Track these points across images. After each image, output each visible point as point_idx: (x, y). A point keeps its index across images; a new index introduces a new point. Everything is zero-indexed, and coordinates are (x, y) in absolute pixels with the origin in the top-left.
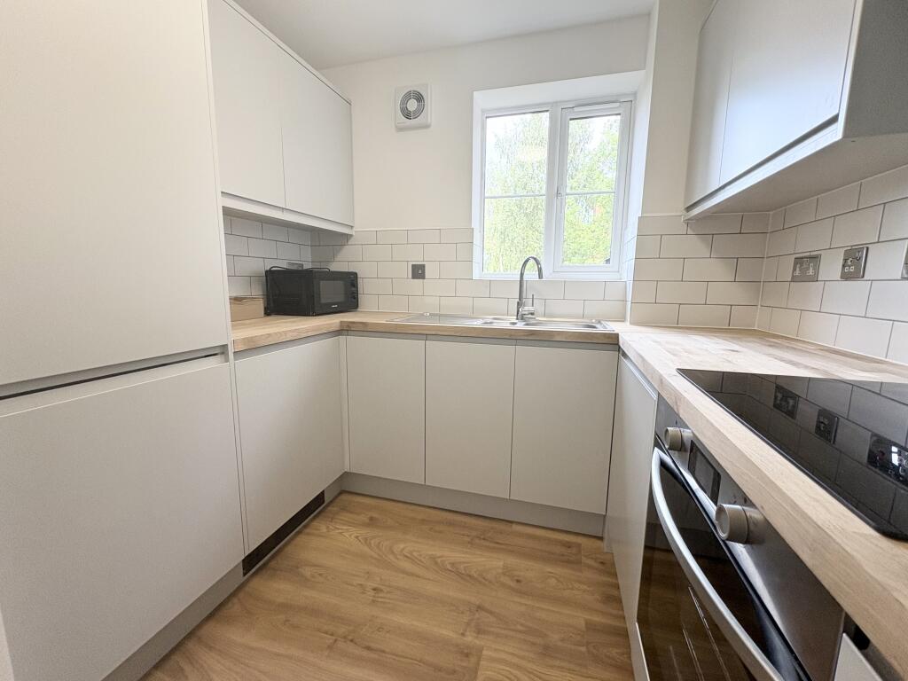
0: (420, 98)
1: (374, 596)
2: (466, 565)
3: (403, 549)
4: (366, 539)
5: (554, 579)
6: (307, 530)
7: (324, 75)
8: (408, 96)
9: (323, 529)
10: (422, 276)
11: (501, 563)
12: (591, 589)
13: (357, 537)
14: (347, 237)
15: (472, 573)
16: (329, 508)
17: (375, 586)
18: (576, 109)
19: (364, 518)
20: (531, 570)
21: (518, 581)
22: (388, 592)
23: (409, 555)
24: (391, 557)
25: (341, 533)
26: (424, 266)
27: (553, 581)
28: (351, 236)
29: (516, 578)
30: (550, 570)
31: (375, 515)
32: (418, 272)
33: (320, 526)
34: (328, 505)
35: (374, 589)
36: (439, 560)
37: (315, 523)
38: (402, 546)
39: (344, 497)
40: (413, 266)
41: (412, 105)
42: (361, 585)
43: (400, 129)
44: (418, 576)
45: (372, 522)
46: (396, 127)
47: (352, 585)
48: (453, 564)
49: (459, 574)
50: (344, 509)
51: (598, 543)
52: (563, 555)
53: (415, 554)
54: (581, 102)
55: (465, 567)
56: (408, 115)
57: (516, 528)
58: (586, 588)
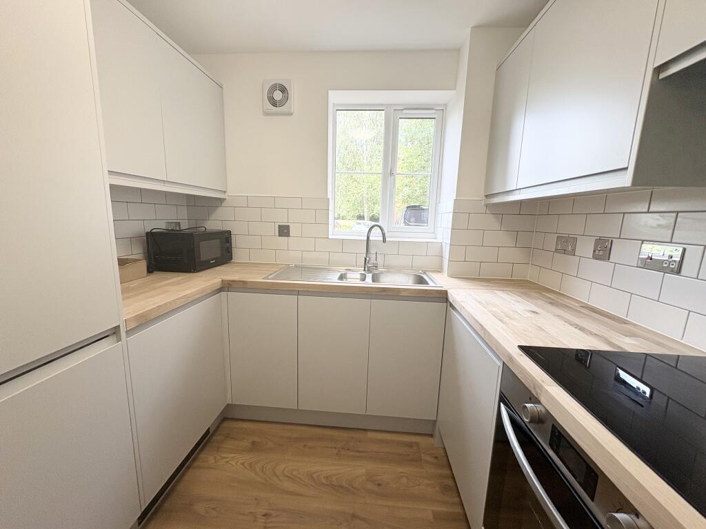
0: (283, 90)
1: (265, 523)
2: (337, 476)
3: (285, 469)
4: (251, 464)
5: (404, 478)
6: (196, 464)
7: (195, 59)
8: (274, 88)
9: (211, 460)
10: (288, 235)
11: (364, 471)
12: (432, 482)
13: (243, 464)
14: (221, 200)
15: (344, 484)
16: (214, 438)
17: (265, 511)
18: (404, 111)
19: (246, 444)
20: (388, 472)
21: (379, 485)
22: (277, 516)
23: (289, 475)
24: (275, 479)
25: (227, 462)
26: (288, 226)
27: (404, 480)
28: (224, 199)
29: (377, 482)
30: (401, 470)
31: (256, 439)
32: (284, 231)
33: (208, 457)
34: (212, 435)
35: (264, 515)
36: (315, 476)
37: (202, 456)
38: (283, 467)
39: (226, 424)
40: (279, 226)
41: (278, 96)
42: (251, 513)
43: (266, 114)
44: (301, 495)
45: (255, 447)
46: (264, 112)
47: (244, 514)
48: (327, 478)
49: (333, 487)
50: (228, 437)
51: (430, 440)
52: (408, 455)
53: (294, 473)
54: (408, 106)
55: (337, 478)
56: (274, 103)
57: (370, 435)
58: (429, 482)
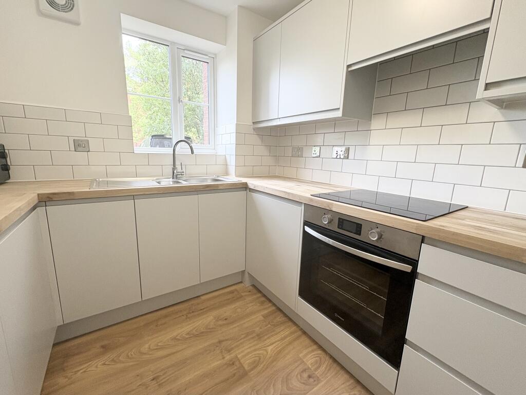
1: (157, 383)
3: (149, 347)
10: (87, 150)
11: (212, 317)
12: (254, 303)
13: (103, 364)
15: (202, 330)
17: (151, 377)
18: (186, 51)
19: (95, 351)
20: (227, 311)
22: (164, 374)
24: (145, 356)
25: (84, 371)
26: (87, 141)
27: (239, 310)
29: (224, 319)
35: (153, 380)
36: (178, 337)
38: (146, 346)
40: (74, 140)
42: (140, 385)
43: (44, 15)
46: (41, 11)
47: (134, 390)
48: (188, 334)
49: (196, 336)
52: (234, 297)
53: (160, 344)
54: (188, 48)
55: (196, 330)
56: (55, 6)
58: (252, 304)
